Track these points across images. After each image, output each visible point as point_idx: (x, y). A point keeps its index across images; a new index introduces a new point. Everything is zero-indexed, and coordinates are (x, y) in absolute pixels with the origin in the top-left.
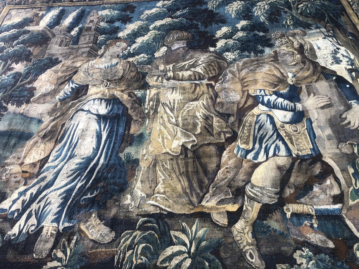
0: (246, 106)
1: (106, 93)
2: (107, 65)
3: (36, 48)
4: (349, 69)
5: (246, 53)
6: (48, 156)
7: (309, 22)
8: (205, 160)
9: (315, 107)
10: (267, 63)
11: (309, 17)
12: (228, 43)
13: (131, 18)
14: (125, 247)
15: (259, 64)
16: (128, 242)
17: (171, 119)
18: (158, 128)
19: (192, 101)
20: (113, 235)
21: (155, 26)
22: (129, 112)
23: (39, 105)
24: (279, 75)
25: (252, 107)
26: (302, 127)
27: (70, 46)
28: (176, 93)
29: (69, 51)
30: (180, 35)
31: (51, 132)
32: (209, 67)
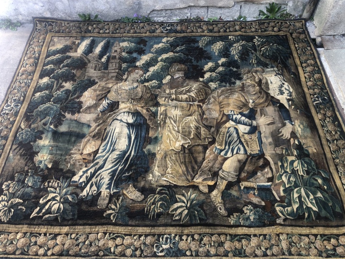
0: (222, 121)
1: (131, 108)
2: (130, 87)
3: (78, 71)
4: (288, 99)
5: (224, 84)
6: (98, 149)
7: (267, 62)
8: (196, 155)
9: (264, 123)
10: (237, 92)
11: (267, 58)
12: (212, 75)
13: (145, 50)
14: (150, 203)
15: (232, 92)
16: (152, 201)
17: (174, 128)
18: (167, 134)
19: (187, 116)
20: (143, 197)
21: (162, 59)
22: (147, 122)
23: (86, 114)
24: (244, 101)
25: (225, 122)
26: (255, 137)
27: (102, 70)
28: (177, 110)
29: (102, 74)
30: (180, 67)
31: (97, 133)
32: (199, 93)
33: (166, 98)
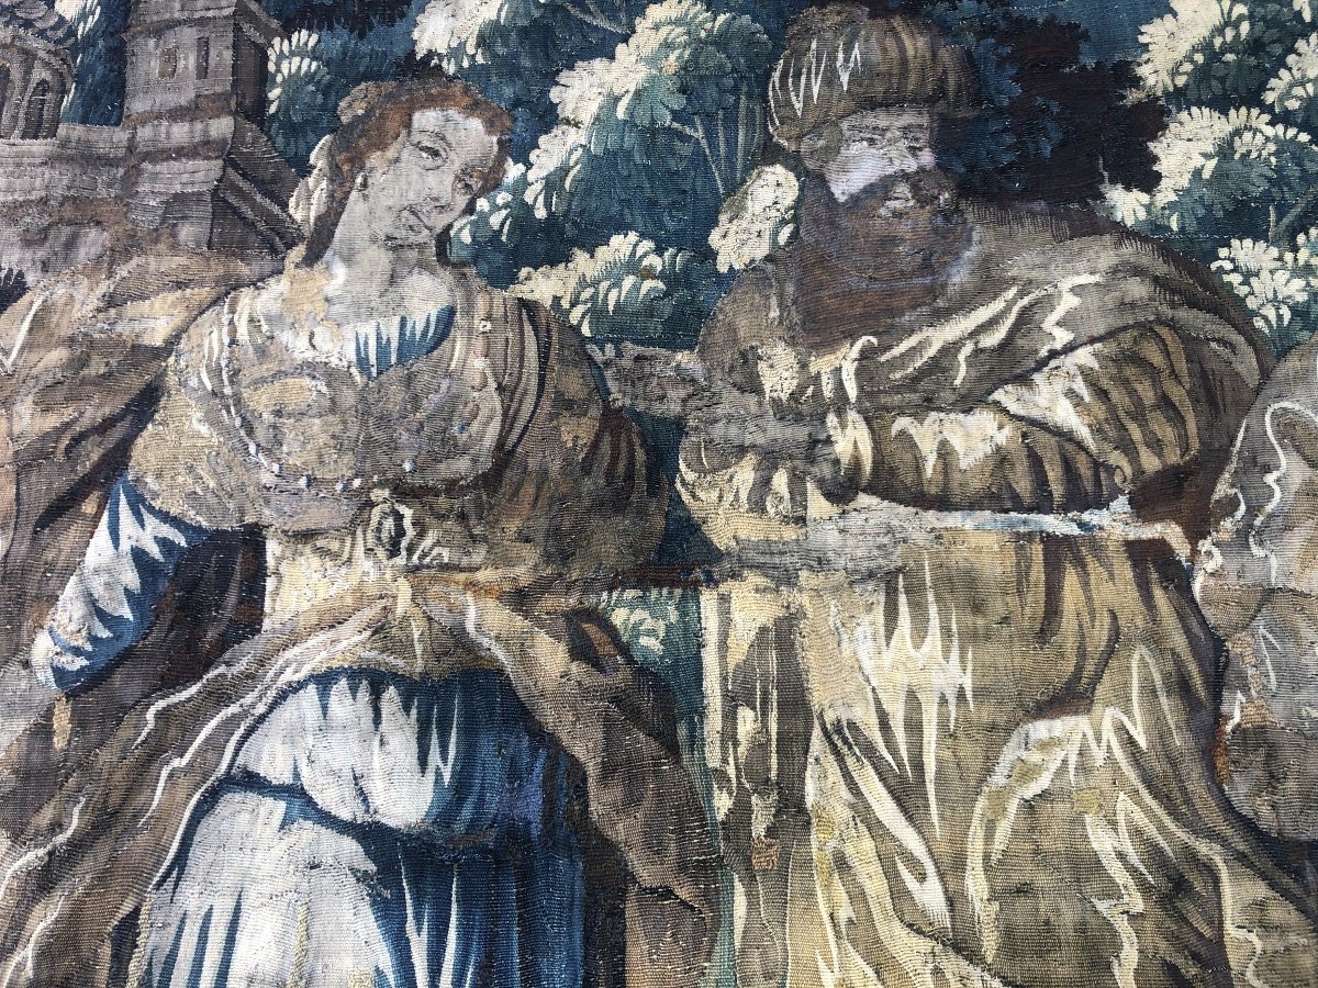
1: (400, 611)
2: (368, 329)
12: (1240, 147)
18: (828, 979)
19: (1040, 710)
22: (593, 806)
27: (62, 130)
28: (920, 633)
29: (61, 180)
30: (876, 56)
32: (1125, 383)
33: (770, 459)
